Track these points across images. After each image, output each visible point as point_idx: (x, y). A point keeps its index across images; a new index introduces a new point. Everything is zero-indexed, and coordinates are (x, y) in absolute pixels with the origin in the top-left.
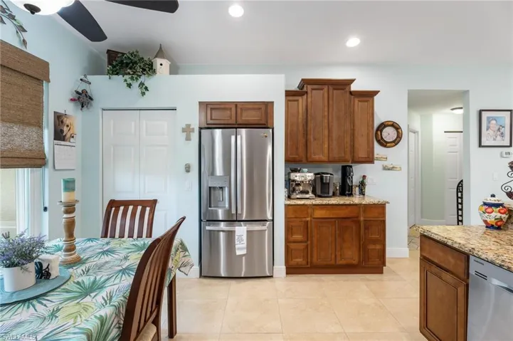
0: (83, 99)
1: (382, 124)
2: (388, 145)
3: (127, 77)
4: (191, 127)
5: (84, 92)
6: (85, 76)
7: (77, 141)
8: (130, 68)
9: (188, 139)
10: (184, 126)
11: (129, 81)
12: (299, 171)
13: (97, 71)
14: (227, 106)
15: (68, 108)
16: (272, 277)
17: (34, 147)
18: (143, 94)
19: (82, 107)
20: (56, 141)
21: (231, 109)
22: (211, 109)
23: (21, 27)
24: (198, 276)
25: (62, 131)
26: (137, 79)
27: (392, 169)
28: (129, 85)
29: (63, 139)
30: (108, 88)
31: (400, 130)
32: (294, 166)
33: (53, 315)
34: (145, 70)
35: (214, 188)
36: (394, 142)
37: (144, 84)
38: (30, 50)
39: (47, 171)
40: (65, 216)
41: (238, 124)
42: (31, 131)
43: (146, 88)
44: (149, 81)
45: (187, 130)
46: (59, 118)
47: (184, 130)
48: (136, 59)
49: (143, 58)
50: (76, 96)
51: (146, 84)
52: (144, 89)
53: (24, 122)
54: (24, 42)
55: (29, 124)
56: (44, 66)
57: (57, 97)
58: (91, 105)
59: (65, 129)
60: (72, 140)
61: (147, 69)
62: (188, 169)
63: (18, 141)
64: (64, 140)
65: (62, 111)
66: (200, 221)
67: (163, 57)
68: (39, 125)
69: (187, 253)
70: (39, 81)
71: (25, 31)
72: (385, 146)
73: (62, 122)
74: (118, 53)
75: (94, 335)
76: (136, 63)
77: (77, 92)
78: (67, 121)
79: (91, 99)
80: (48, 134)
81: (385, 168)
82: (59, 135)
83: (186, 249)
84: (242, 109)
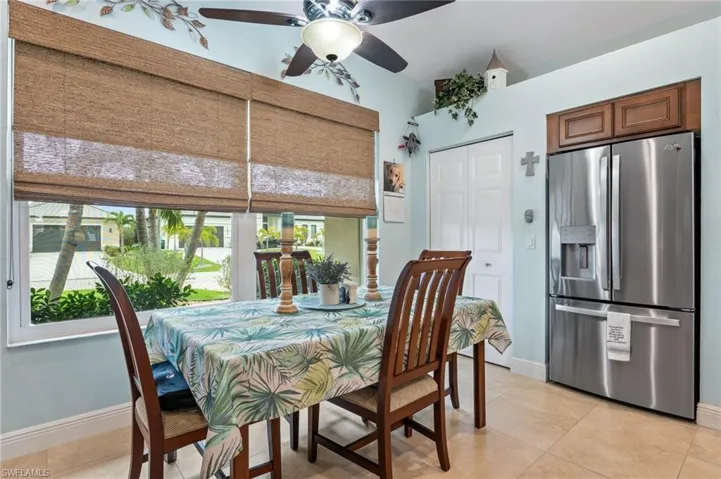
0: (411, 144)
3: (451, 107)
4: (535, 155)
5: (412, 136)
6: (413, 118)
7: (407, 191)
8: (456, 95)
9: (530, 173)
10: (524, 156)
11: (455, 111)
13: (420, 113)
14: (594, 111)
15: (398, 156)
16: (693, 421)
17: (367, 198)
18: (471, 123)
19: (410, 153)
20: (386, 192)
21: (602, 114)
22: (568, 121)
23: (355, 83)
24: (544, 379)
25: (391, 181)
26: (463, 106)
28: (455, 116)
29: (393, 189)
30: (437, 125)
33: (335, 321)
34: (472, 91)
35: (572, 246)
37: (471, 110)
38: (363, 103)
39: (378, 221)
40: (369, 252)
41: (617, 137)
42: (364, 182)
43: (475, 115)
44: (477, 104)
45: (529, 161)
46: (389, 168)
47: (524, 162)
48: (463, 80)
49: (471, 77)
50: (404, 142)
51: (474, 110)
52: (472, 115)
53: (358, 175)
54: (357, 97)
55: (362, 176)
56: (375, 115)
57: (387, 147)
58: (419, 150)
59: (394, 179)
60: (401, 190)
61: (476, 89)
62: (530, 217)
63: (354, 191)
64: (393, 191)
65: (390, 160)
66: (549, 295)
67: (496, 67)
68: (371, 176)
69: (500, 323)
70: (371, 132)
71: (357, 86)
73: (391, 171)
74: (444, 80)
75: (352, 340)
76: (463, 85)
77: (405, 138)
78: (396, 171)
79: (418, 142)
80: (379, 184)
82: (389, 186)
83: (499, 317)
84: (625, 109)
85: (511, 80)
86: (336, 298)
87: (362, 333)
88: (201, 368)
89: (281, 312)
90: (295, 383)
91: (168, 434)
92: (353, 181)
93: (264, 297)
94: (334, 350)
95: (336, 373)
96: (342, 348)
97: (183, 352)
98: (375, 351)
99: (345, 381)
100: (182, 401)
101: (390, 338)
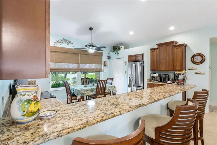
0: (109, 57)
1: (194, 55)
2: (197, 63)
3: (115, 52)
6: (109, 53)
7: (108, 66)
8: (116, 50)
9: (126, 65)
12: (155, 74)
13: (111, 51)
15: (106, 60)
17: (100, 68)
18: (118, 55)
20: (104, 67)
21: (134, 57)
26: (117, 52)
27: (200, 74)
28: (116, 54)
29: (105, 66)
30: (113, 54)
31: (204, 57)
32: (154, 72)
36: (200, 62)
39: (103, 72)
41: (136, 61)
44: (119, 52)
45: (126, 63)
46: (105, 62)
49: (118, 47)
50: (107, 57)
52: (118, 54)
55: (99, 64)
56: (102, 53)
57: (104, 58)
58: (110, 59)
59: (106, 64)
61: (119, 49)
63: (98, 67)
67: (122, 46)
68: (101, 64)
70: (101, 56)
72: (196, 64)
74: (115, 46)
78: (106, 62)
80: (103, 65)
81: (196, 73)
82: (105, 65)
83: (115, 88)
84: (137, 56)
85: (125, 48)
86: (92, 85)
87: (93, 88)
88: (76, 91)
89: (85, 86)
90: (86, 93)
91: (73, 99)
92: (98, 65)
93: (82, 85)
94: (90, 90)
95: (90, 92)
96: (91, 90)
97: (74, 90)
98: (95, 90)
99: (91, 93)
100: (74, 95)
101: (97, 89)
